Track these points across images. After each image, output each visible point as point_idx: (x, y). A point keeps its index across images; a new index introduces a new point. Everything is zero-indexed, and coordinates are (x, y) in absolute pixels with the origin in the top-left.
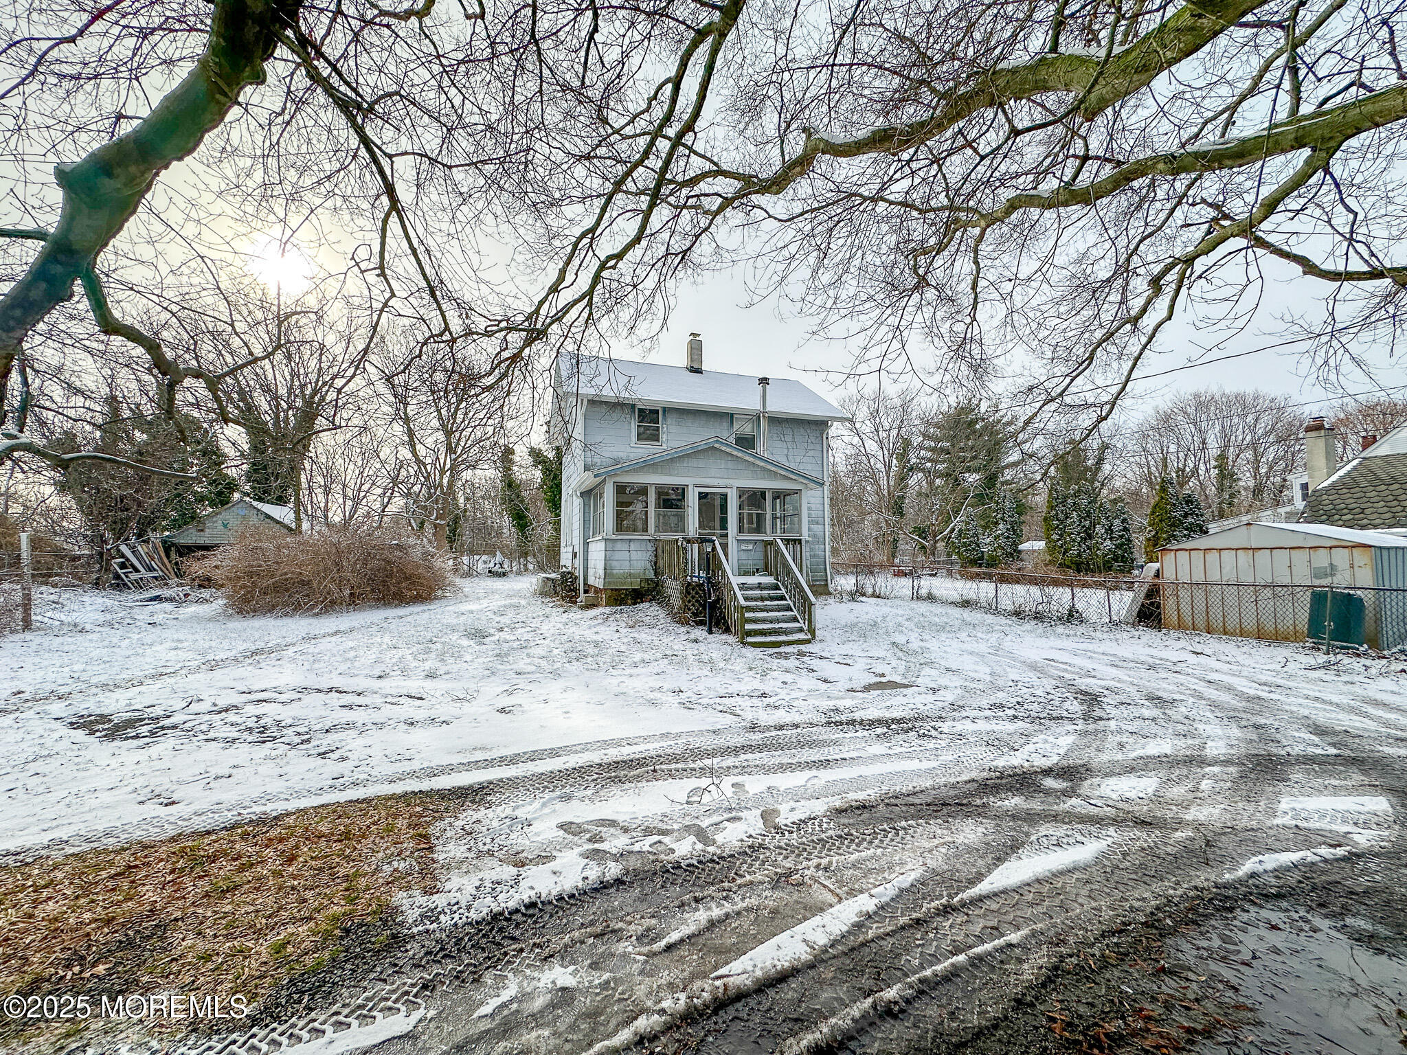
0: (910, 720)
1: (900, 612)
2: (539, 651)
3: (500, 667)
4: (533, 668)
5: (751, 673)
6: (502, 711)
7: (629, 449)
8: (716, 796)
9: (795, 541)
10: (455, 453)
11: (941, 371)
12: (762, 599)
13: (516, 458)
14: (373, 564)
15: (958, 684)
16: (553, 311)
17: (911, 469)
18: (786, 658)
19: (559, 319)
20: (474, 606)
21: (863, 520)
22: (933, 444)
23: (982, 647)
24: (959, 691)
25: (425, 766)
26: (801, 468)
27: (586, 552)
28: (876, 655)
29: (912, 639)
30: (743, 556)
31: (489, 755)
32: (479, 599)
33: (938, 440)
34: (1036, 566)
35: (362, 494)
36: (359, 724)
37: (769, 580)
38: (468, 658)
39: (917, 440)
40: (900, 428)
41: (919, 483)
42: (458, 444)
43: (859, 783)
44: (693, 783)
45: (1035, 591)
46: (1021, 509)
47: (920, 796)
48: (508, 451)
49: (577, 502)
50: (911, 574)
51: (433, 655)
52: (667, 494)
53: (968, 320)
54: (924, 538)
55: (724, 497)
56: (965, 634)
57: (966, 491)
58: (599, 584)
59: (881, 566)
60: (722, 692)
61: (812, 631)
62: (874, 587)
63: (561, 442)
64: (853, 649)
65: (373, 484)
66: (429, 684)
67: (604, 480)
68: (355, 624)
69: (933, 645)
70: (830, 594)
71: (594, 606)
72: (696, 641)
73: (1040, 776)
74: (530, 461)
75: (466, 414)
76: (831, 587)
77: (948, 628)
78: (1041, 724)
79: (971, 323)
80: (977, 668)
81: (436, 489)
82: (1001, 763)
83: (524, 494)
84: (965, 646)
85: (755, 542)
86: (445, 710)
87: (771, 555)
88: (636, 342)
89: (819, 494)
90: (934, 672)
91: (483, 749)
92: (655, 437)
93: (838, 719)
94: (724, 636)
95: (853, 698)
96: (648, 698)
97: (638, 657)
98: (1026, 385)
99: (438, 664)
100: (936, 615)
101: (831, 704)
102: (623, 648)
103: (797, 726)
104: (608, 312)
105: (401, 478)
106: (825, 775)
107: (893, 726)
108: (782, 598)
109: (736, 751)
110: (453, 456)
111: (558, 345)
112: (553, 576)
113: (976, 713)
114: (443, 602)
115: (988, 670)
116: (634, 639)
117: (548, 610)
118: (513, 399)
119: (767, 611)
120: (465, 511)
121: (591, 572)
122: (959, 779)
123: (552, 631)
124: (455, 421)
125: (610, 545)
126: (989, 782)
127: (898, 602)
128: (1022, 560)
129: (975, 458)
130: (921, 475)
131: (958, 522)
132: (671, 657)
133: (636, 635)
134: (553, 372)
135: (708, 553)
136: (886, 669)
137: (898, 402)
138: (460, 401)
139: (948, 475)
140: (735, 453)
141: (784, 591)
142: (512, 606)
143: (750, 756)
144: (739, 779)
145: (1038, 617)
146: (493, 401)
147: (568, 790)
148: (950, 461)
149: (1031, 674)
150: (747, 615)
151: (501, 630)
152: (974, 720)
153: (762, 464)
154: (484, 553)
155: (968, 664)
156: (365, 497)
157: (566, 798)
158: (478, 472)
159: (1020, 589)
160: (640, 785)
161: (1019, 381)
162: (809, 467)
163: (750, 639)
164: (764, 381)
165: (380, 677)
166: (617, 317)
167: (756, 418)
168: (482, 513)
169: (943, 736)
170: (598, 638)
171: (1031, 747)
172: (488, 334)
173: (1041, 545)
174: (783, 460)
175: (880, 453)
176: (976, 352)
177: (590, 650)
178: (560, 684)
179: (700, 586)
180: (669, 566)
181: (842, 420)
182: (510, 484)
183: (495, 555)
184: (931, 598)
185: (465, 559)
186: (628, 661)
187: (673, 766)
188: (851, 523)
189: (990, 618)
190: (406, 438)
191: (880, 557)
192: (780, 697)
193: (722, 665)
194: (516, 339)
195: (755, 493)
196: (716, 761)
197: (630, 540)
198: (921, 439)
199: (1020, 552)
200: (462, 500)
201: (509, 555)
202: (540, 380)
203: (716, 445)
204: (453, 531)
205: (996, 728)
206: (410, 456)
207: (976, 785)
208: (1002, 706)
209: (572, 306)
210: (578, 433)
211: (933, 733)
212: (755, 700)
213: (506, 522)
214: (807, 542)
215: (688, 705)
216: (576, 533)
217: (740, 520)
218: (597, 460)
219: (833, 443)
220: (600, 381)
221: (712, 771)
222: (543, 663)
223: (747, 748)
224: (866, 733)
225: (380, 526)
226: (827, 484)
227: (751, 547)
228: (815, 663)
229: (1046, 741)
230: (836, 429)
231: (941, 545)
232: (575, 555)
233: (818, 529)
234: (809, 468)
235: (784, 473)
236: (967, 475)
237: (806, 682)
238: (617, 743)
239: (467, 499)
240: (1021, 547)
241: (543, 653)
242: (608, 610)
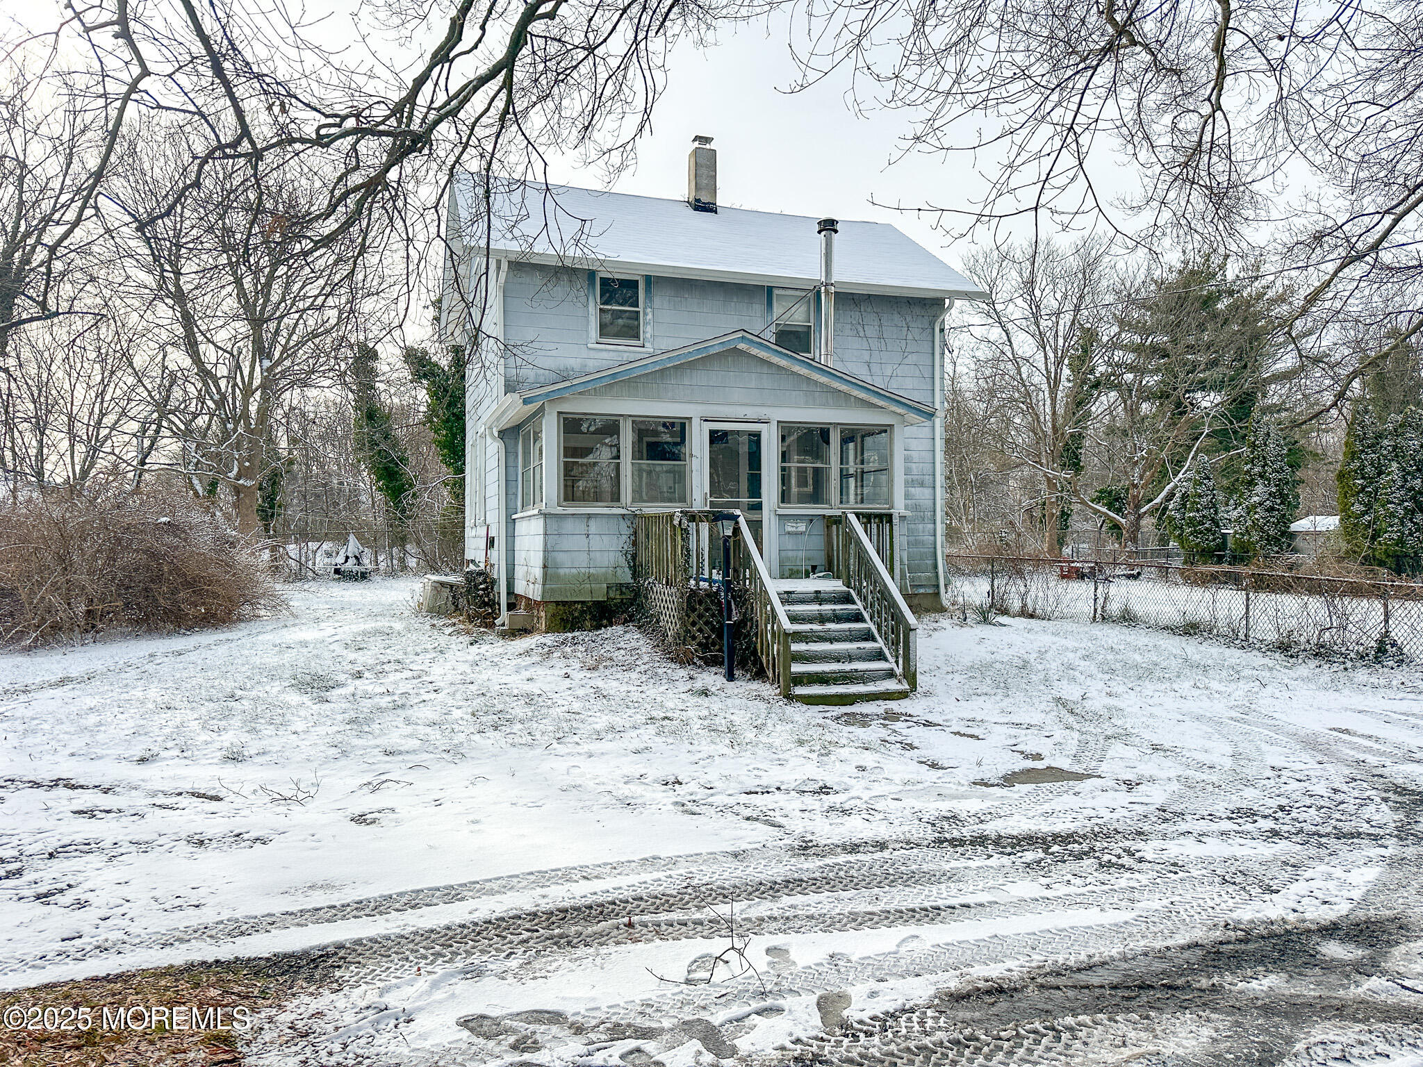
0: (1084, 837)
1: (1070, 643)
2: (427, 713)
3: (355, 741)
4: (414, 743)
5: (802, 751)
6: (360, 819)
7: (585, 353)
8: (738, 971)
9: (880, 517)
10: (269, 357)
11: (1155, 204)
12: (822, 619)
13: (382, 367)
14: (127, 558)
15: (1173, 774)
16: (441, 98)
17: (1096, 385)
18: (865, 724)
19: (454, 113)
20: (308, 634)
21: (1006, 478)
22: (1137, 339)
23: (1219, 707)
24: (1175, 786)
25: (224, 917)
26: (894, 387)
27: (511, 536)
28: (1026, 719)
29: (1092, 693)
30: (789, 543)
31: (336, 899)
32: (317, 620)
33: (1146, 331)
34: (1321, 561)
35: (104, 432)
36: (107, 844)
37: (836, 586)
38: (300, 726)
39: (1108, 332)
40: (1077, 309)
41: (1110, 410)
42: (274, 341)
43: (994, 947)
44: (699, 946)
45: (1316, 604)
46: (1296, 457)
47: (1101, 971)
48: (367, 355)
49: (494, 448)
50: (1093, 574)
51: (236, 722)
52: (656, 433)
53: (1206, 109)
54: (1119, 511)
55: (755, 438)
56: (1187, 685)
57: (1195, 425)
58: (535, 593)
59: (1038, 562)
60: (751, 784)
61: (910, 676)
62: (1023, 597)
63: (461, 339)
64: (986, 709)
65: (124, 413)
66: (230, 772)
67: (541, 410)
68: (98, 666)
69: (1129, 702)
70: (942, 610)
71: (525, 631)
72: (705, 693)
73: (1316, 939)
74: (406, 374)
75: (288, 286)
76: (945, 599)
77: (1158, 673)
78: (1320, 845)
79: (1213, 115)
80: (1209, 744)
81: (237, 423)
82: (1246, 914)
83: (399, 433)
84: (1189, 706)
85: (811, 519)
86: (259, 819)
87: (837, 541)
88: (593, 156)
89: (926, 432)
90: (1130, 752)
91: (327, 886)
92: (631, 331)
93: (956, 834)
94: (755, 685)
95: (983, 798)
96: (619, 793)
97: (602, 721)
98: (1312, 229)
99: (245, 737)
100: (1137, 649)
101: (945, 807)
102: (576, 706)
103: (882, 846)
104: (542, 99)
105: (173, 404)
106: (932, 935)
107: (1055, 848)
108: (858, 618)
109: (773, 889)
110: (267, 363)
111: (452, 159)
112: (451, 579)
113: (1203, 826)
114: (254, 627)
115: (1229, 750)
116: (597, 690)
117: (443, 640)
118: (372, 259)
119: (831, 641)
120: (291, 462)
121: (520, 572)
122: (1170, 943)
123: (449, 678)
124: (267, 300)
125: (553, 524)
126: (1224, 948)
127: (1068, 626)
128: (1295, 551)
129: (1214, 364)
130: (1113, 394)
131: (1180, 481)
132: (661, 722)
133: (600, 683)
134: (444, 213)
135: (727, 539)
136: (1043, 747)
137: (1074, 263)
138: (274, 266)
139: (1164, 396)
140: (776, 360)
141: (859, 605)
142: (377, 632)
143: (798, 899)
144: (779, 940)
145: (1322, 653)
146: (336, 263)
147: (476, 959)
148: (1169, 370)
149: (1305, 757)
150: (795, 647)
151: (359, 675)
152: (1201, 837)
153: (823, 379)
154: (327, 538)
155: (1192, 739)
156: (107, 437)
157: (474, 973)
158: (312, 393)
159: (1290, 603)
160: (604, 950)
161: (1299, 222)
162: (909, 383)
163: (800, 690)
164: (828, 226)
165: (143, 760)
166: (558, 108)
167: (813, 295)
168: (322, 466)
169: (1144, 866)
170: (534, 688)
171: (1300, 887)
172: (321, 141)
173: (1330, 523)
174: (861, 372)
175: (1040, 356)
176: (1220, 166)
177: (519, 710)
178: (465, 770)
179: (712, 596)
180: (659, 560)
181: (969, 296)
182: (371, 414)
183: (346, 542)
184: (1127, 618)
185: (292, 549)
186: (585, 729)
187: (663, 917)
188: (983, 484)
189: (1234, 655)
190: (180, 331)
191: (1037, 544)
192: (853, 793)
193: (750, 735)
194: (373, 150)
195: (810, 431)
196: (737, 909)
197: (589, 516)
198: (1115, 329)
199: (1293, 536)
200: (284, 444)
201: (371, 541)
202: (419, 226)
203: (742, 346)
204: (270, 499)
205: (1239, 852)
206: (187, 362)
207: (1199, 952)
208: (1251, 814)
209: (476, 89)
210: (492, 323)
211: (1126, 860)
212: (809, 801)
213: (366, 483)
214: (903, 518)
215: (690, 806)
216: (493, 503)
217: (785, 479)
218: (528, 373)
219: (954, 340)
220: (531, 227)
221: (730, 926)
222: (434, 734)
223: (793, 885)
224: (1006, 860)
225: (137, 491)
226: (940, 413)
227: (802, 527)
228: (916, 734)
229: (1329, 877)
230: (958, 314)
231: (1148, 523)
232: (491, 542)
233: (922, 494)
234: (908, 386)
235: (862, 395)
236: (1199, 395)
237: (900, 767)
238: (566, 876)
239: (293, 441)
240: (1295, 527)
241: (435, 717)
242: (549, 639)
